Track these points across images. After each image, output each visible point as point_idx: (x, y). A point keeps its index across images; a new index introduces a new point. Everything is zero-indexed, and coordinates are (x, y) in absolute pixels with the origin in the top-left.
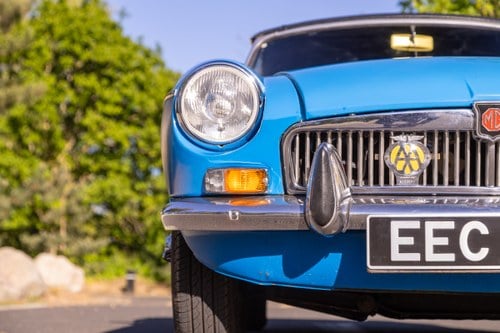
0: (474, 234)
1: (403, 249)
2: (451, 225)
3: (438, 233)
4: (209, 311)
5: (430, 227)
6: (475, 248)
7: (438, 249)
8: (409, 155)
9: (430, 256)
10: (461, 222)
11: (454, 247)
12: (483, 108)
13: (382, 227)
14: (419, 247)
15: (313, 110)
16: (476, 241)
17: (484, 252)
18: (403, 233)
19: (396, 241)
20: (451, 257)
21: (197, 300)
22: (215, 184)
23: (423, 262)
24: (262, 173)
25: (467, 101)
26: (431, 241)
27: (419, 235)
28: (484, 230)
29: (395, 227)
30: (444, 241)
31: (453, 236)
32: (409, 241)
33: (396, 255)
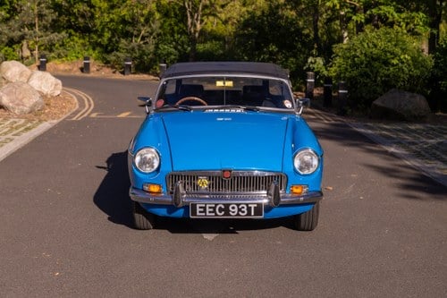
0: (220, 208)
1: (200, 212)
2: (214, 205)
3: (210, 208)
4: (145, 219)
5: (208, 206)
6: (220, 212)
7: (210, 212)
8: (204, 183)
9: (208, 214)
10: (216, 205)
11: (214, 211)
12: (224, 171)
13: (194, 206)
14: (205, 211)
15: (175, 169)
16: (221, 210)
17: (223, 213)
18: (200, 208)
19: (198, 210)
20: (214, 214)
21: (141, 216)
22: (146, 188)
23: (206, 216)
24: (160, 186)
25: (219, 168)
26: (208, 210)
27: (205, 208)
28: (223, 207)
29: (198, 206)
30: (211, 210)
31: (214, 208)
32: (202, 210)
33: (198, 214)
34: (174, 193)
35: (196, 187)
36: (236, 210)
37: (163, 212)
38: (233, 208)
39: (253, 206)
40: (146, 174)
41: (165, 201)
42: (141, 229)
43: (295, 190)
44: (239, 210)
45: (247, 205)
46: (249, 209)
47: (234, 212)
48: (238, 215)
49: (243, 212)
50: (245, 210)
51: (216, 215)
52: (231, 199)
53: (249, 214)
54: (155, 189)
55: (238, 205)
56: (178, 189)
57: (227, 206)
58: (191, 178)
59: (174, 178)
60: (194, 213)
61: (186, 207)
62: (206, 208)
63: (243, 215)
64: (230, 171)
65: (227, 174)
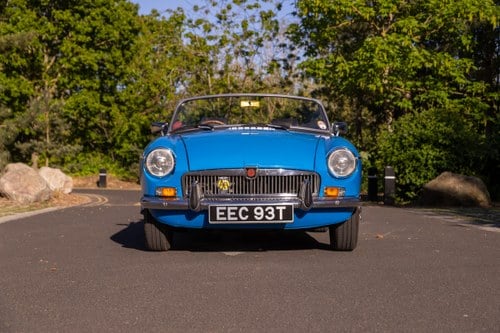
0: (244, 211)
1: (221, 216)
2: (236, 208)
3: (232, 211)
4: (158, 231)
5: (229, 209)
6: (244, 215)
7: (232, 216)
8: (224, 184)
9: (230, 218)
10: (239, 207)
11: (237, 215)
13: (214, 209)
14: (226, 215)
15: (191, 169)
16: (244, 213)
17: (247, 217)
18: (221, 211)
19: (218, 213)
20: (236, 219)
22: (159, 192)
23: (227, 220)
24: (175, 188)
25: (243, 166)
26: (230, 214)
27: (226, 212)
28: (247, 210)
29: (218, 209)
30: (234, 214)
31: (237, 212)
32: (223, 213)
33: (218, 218)
34: (192, 196)
35: (216, 190)
36: (262, 213)
37: (179, 221)
38: (259, 211)
39: (281, 209)
40: (158, 178)
41: (180, 206)
43: (330, 193)
44: (266, 213)
45: (274, 207)
46: (277, 212)
47: (259, 215)
48: (264, 219)
49: (270, 216)
50: (272, 213)
51: (239, 220)
52: (256, 202)
53: (277, 218)
54: (168, 192)
55: (264, 207)
56: (195, 189)
57: (251, 209)
58: (209, 178)
59: (190, 178)
60: (214, 218)
61: (205, 212)
62: (228, 213)
63: (270, 219)
64: (255, 169)
65: (251, 173)
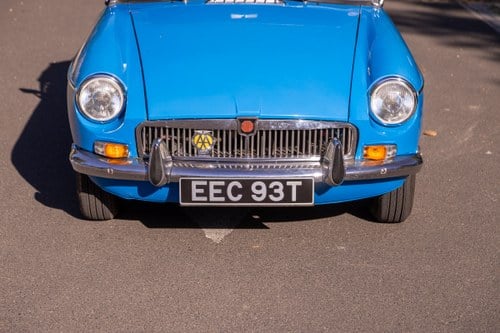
0: (235, 188)
1: (198, 195)
2: (223, 183)
3: (216, 187)
4: (99, 202)
5: (212, 184)
6: (235, 195)
7: (216, 195)
8: (204, 142)
9: (212, 198)
10: (228, 182)
11: (224, 194)
12: (242, 121)
13: (187, 184)
14: (206, 193)
15: (152, 116)
16: (235, 191)
17: (240, 196)
18: (198, 187)
19: (195, 191)
20: (223, 199)
21: (92, 197)
22: (100, 150)
23: (208, 201)
26: (212, 191)
27: (206, 188)
28: (240, 186)
29: (194, 184)
30: (219, 191)
31: (224, 188)
32: (202, 191)
33: (194, 198)
34: (151, 159)
35: (191, 149)
36: (264, 191)
37: (130, 193)
38: (259, 188)
39: (294, 185)
40: (99, 123)
41: (135, 176)
42: (92, 220)
43: (373, 154)
44: (270, 191)
45: (284, 182)
46: (287, 190)
47: (259, 195)
48: (267, 200)
49: (277, 195)
50: (280, 191)
51: (227, 200)
52: (255, 172)
53: (288, 198)
54: (116, 151)
55: (267, 182)
56: (157, 152)
57: (247, 184)
58: (181, 131)
59: (150, 132)
60: (187, 196)
61: (173, 186)
62: (208, 188)
63: (277, 200)
64: (253, 121)
65: (247, 127)
